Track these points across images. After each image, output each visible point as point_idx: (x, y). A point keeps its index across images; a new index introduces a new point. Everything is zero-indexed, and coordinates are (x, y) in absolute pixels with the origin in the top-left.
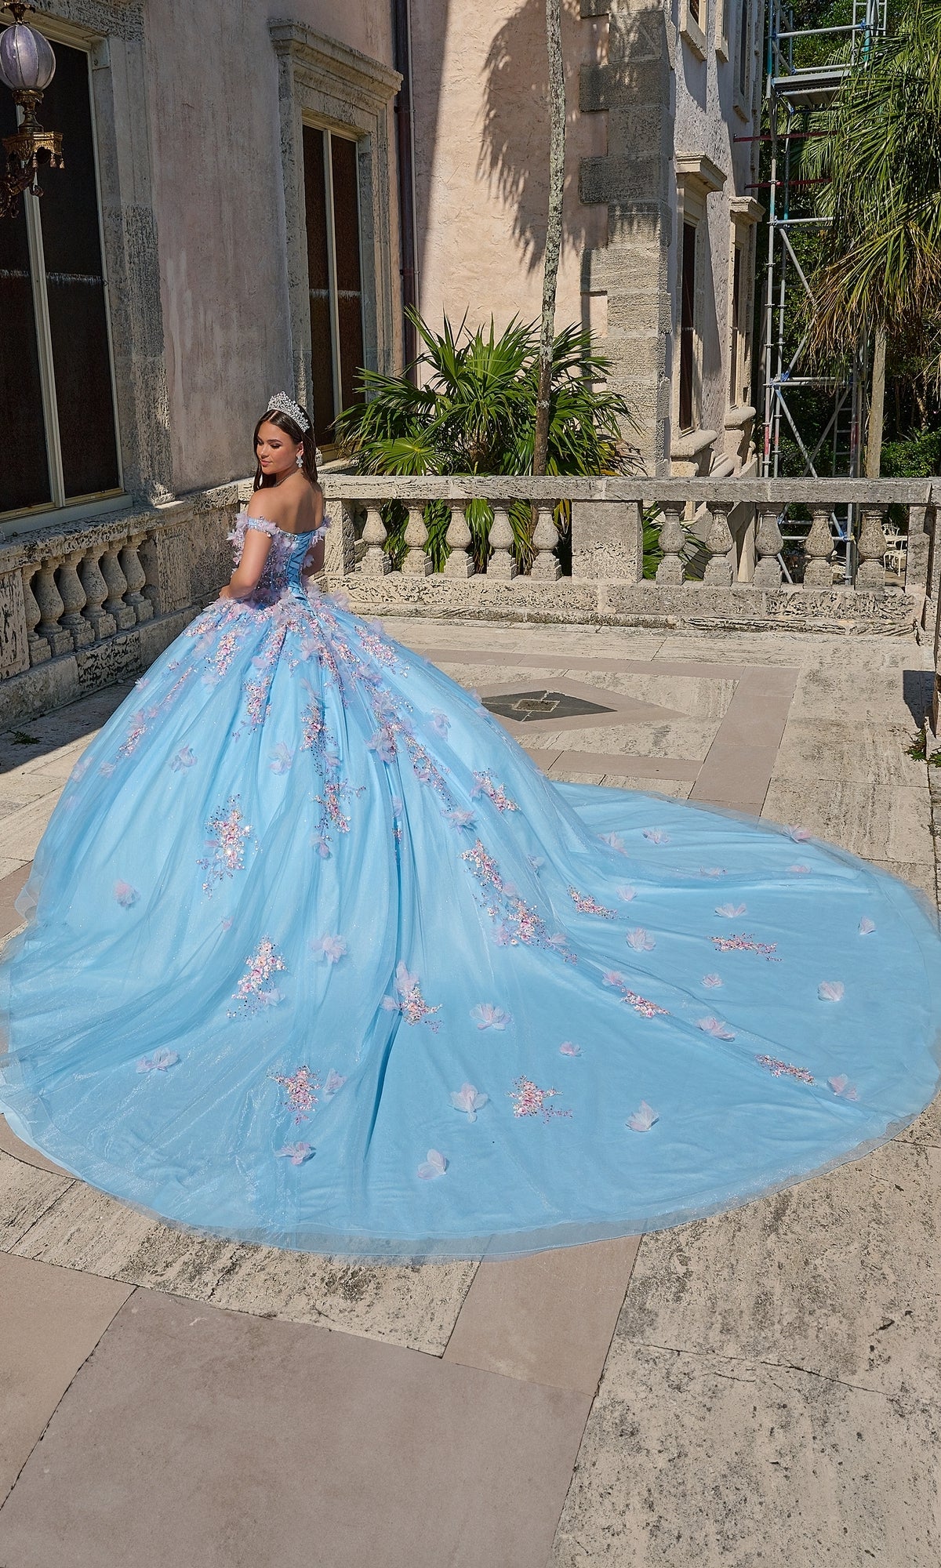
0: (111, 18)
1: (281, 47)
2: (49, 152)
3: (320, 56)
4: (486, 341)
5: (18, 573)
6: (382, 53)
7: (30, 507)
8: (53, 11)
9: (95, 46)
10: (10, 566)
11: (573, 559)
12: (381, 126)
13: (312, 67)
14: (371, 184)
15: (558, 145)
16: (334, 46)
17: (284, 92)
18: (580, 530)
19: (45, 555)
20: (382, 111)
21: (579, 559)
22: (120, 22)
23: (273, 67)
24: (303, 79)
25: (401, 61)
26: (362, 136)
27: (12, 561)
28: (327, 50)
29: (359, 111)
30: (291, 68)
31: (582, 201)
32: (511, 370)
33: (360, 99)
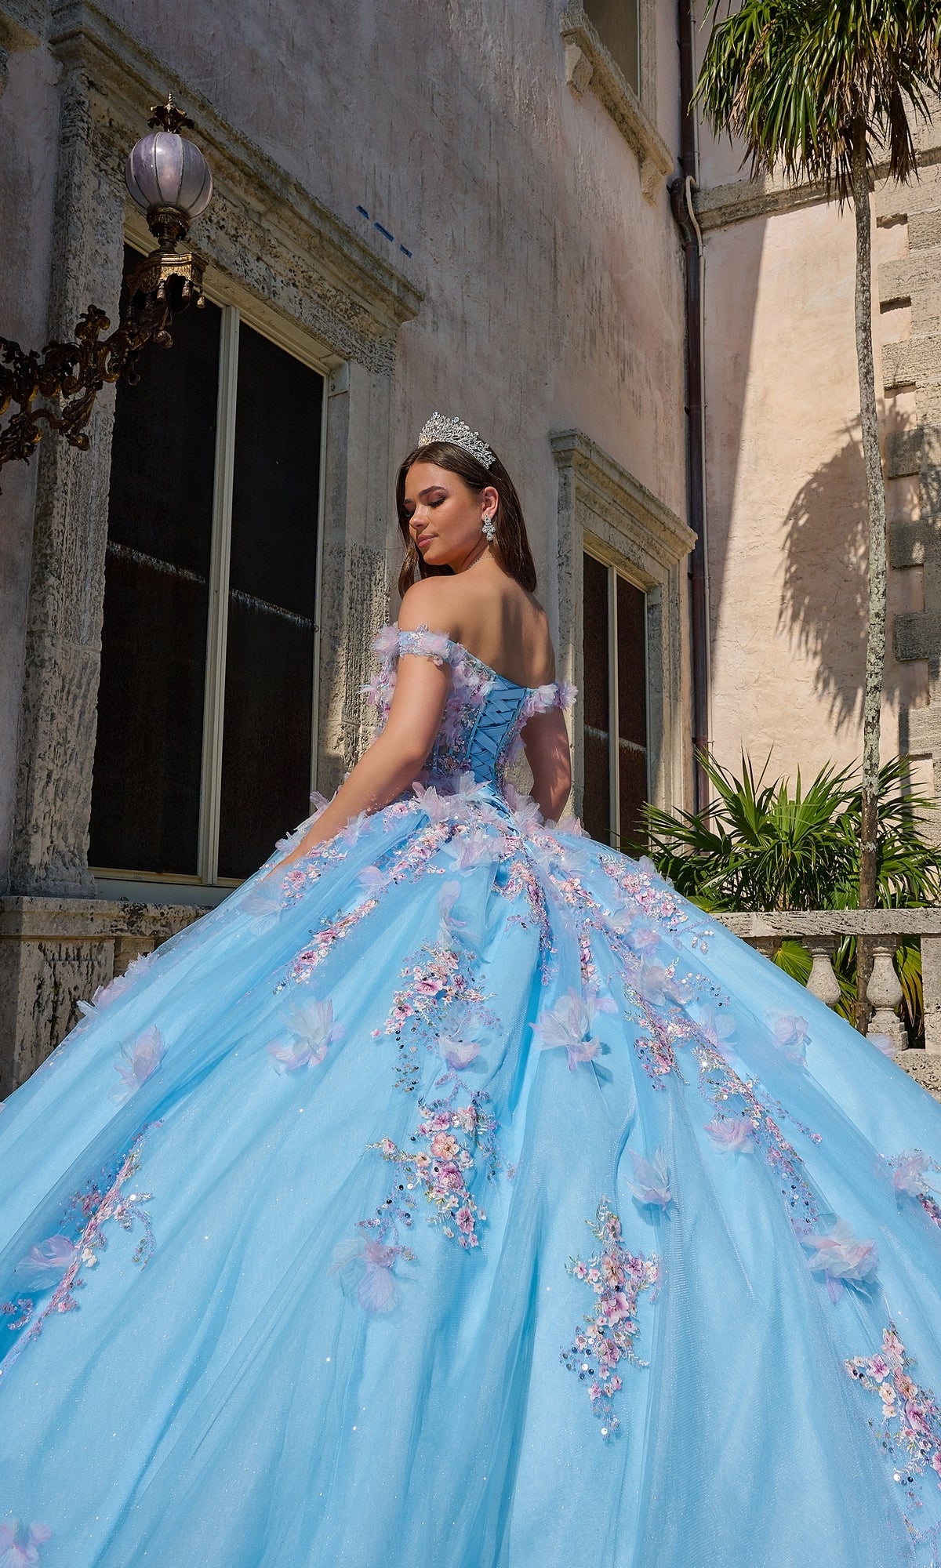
0: (355, 344)
1: (562, 459)
2: (183, 279)
3: (605, 479)
4: (791, 797)
5: (109, 945)
6: (677, 507)
7: (160, 872)
8: (280, 303)
9: (335, 370)
10: (94, 929)
11: (926, 1018)
12: (673, 581)
13: (597, 490)
14: (660, 635)
15: (878, 545)
16: (621, 474)
17: (563, 504)
18: (934, 977)
19: (158, 927)
20: (674, 567)
21: (934, 1018)
22: (366, 351)
23: (554, 480)
24: (586, 499)
25: (695, 517)
26: (652, 587)
27: (99, 922)
28: (616, 478)
29: (649, 558)
30: (574, 482)
31: (898, 658)
32: (824, 817)
33: (650, 545)
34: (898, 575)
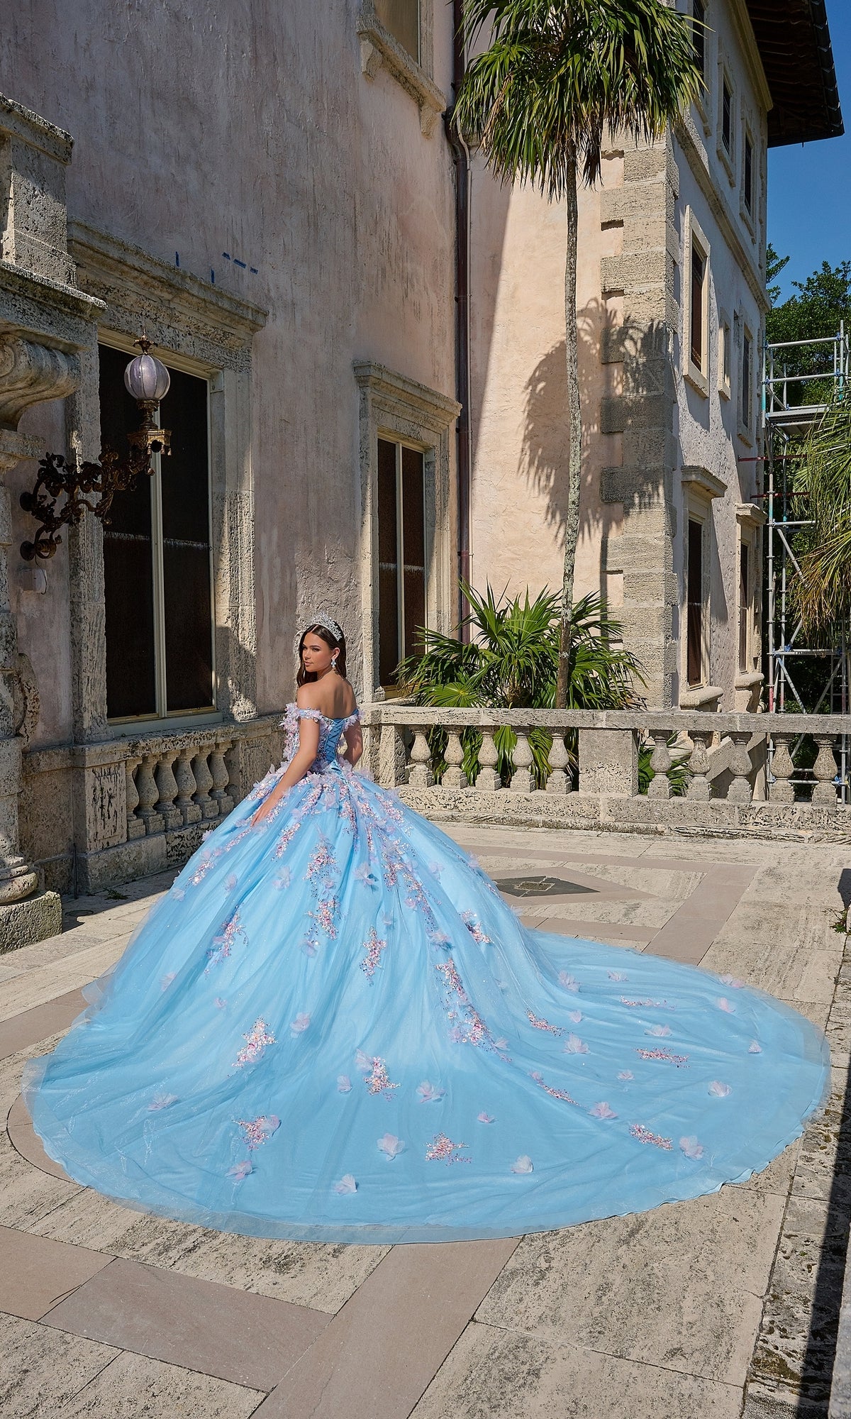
0: (226, 357)
1: (362, 381)
2: (161, 443)
3: (393, 388)
4: (522, 607)
5: (123, 764)
6: (447, 388)
7: (138, 715)
8: (182, 351)
9: (213, 376)
10: (116, 758)
11: (580, 776)
12: (444, 442)
13: (387, 397)
14: (434, 485)
15: (575, 455)
16: (404, 381)
17: (363, 413)
18: (586, 753)
19: (145, 752)
20: (445, 431)
21: (585, 776)
22: (233, 359)
23: (357, 396)
24: (379, 405)
25: (462, 394)
26: (428, 449)
27: (118, 754)
28: (400, 385)
29: (426, 430)
30: (370, 397)
31: (603, 500)
32: (541, 628)
33: (426, 421)
34: (605, 438)
